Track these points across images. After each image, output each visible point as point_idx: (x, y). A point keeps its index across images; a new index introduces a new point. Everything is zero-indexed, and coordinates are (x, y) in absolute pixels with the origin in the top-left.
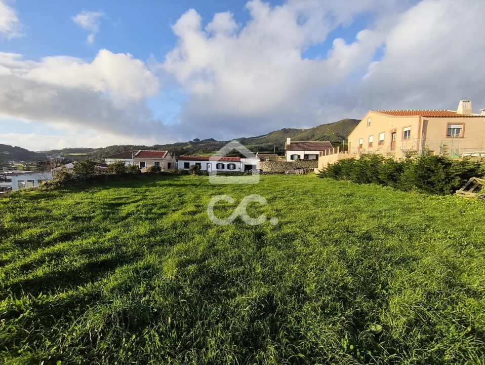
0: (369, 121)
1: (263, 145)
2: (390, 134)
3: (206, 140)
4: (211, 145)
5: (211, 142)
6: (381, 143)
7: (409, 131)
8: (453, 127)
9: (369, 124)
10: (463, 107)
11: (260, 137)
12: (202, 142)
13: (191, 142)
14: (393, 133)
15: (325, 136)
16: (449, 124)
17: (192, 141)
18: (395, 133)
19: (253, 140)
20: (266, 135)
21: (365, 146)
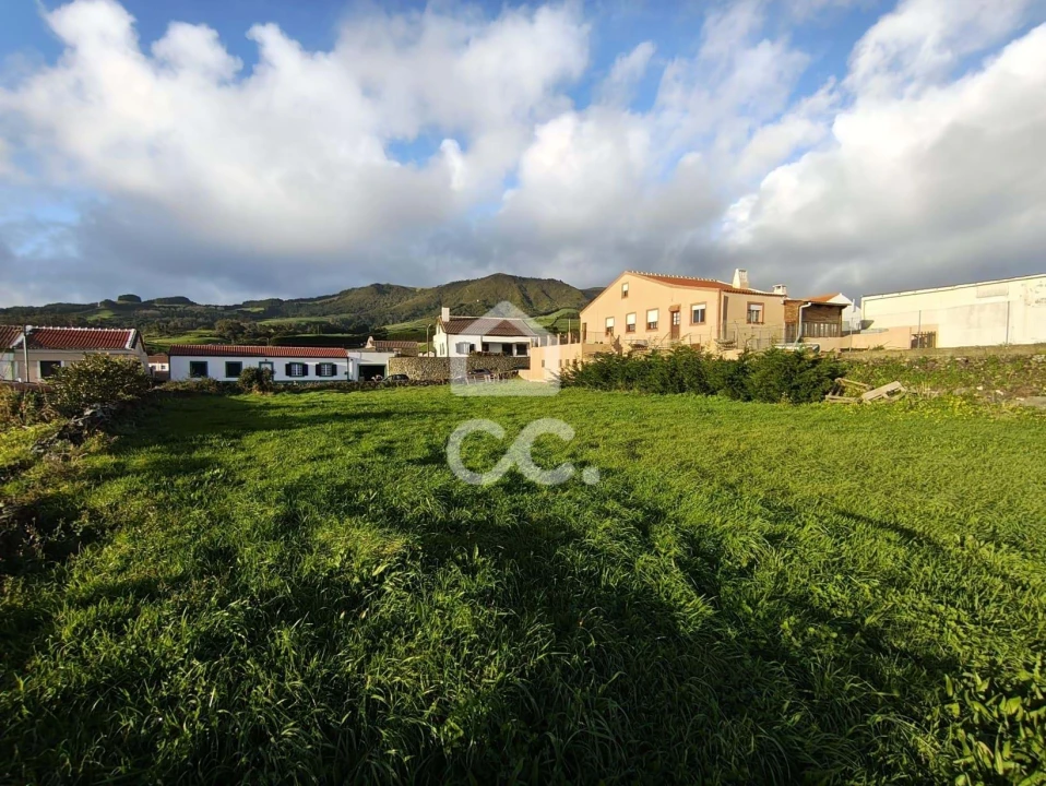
0: (625, 288)
1: (330, 319)
2: (669, 314)
3: (160, 300)
4: (181, 315)
5: (181, 307)
6: (651, 326)
7: (703, 311)
8: (753, 307)
9: (625, 294)
10: (741, 279)
11: (320, 298)
12: (149, 304)
13: (108, 304)
14: (673, 312)
15: (462, 305)
16: (749, 304)
17: (115, 299)
18: (677, 312)
19: (301, 306)
20: (334, 296)
21: (619, 331)
